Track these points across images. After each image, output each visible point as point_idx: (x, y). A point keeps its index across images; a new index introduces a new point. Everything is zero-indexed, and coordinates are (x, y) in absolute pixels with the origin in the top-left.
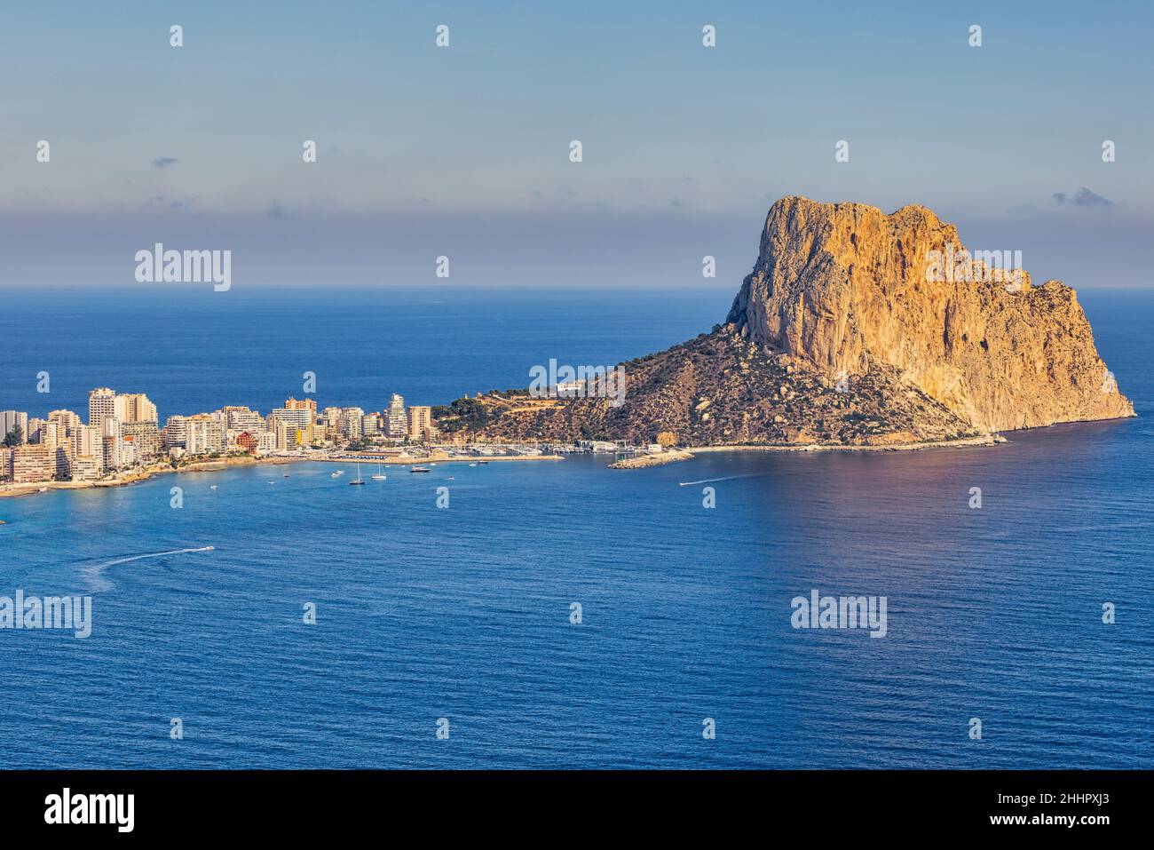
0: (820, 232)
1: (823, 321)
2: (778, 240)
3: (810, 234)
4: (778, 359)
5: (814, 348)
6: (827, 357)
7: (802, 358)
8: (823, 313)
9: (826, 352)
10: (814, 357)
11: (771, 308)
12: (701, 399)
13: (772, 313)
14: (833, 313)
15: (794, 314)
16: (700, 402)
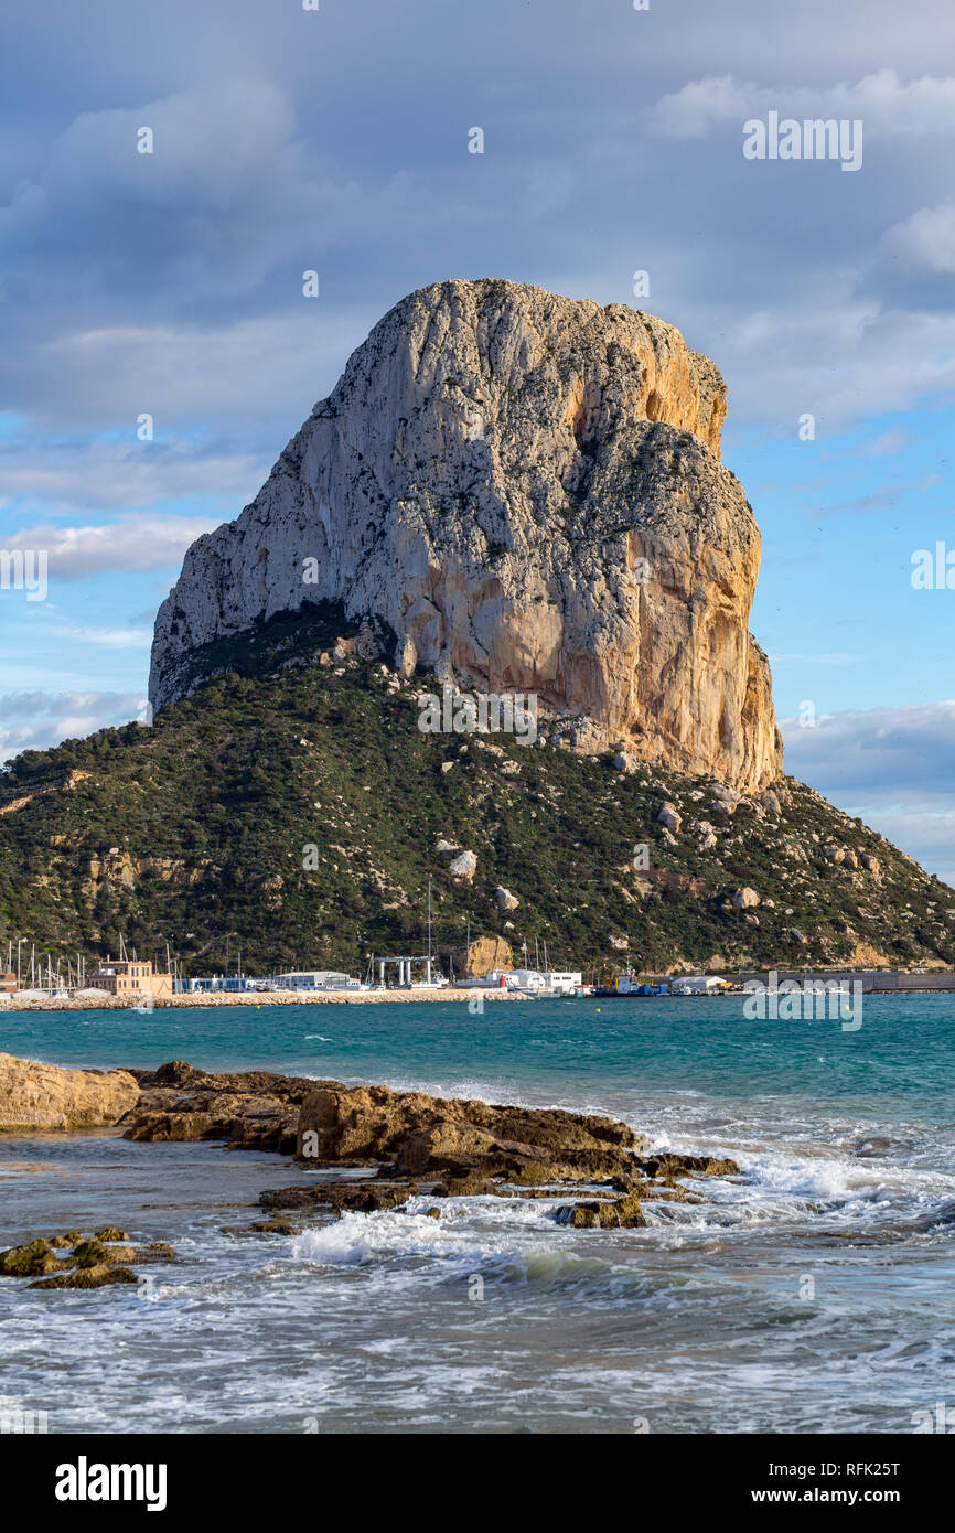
0: (604, 371)
1: (707, 616)
2: (469, 392)
3: (574, 377)
4: (569, 735)
5: (679, 699)
6: (715, 728)
7: (637, 729)
8: (711, 591)
9: (713, 712)
10: (677, 730)
11: (519, 580)
12: (444, 845)
13: (528, 597)
14: (736, 592)
15: (616, 595)
16: (454, 855)
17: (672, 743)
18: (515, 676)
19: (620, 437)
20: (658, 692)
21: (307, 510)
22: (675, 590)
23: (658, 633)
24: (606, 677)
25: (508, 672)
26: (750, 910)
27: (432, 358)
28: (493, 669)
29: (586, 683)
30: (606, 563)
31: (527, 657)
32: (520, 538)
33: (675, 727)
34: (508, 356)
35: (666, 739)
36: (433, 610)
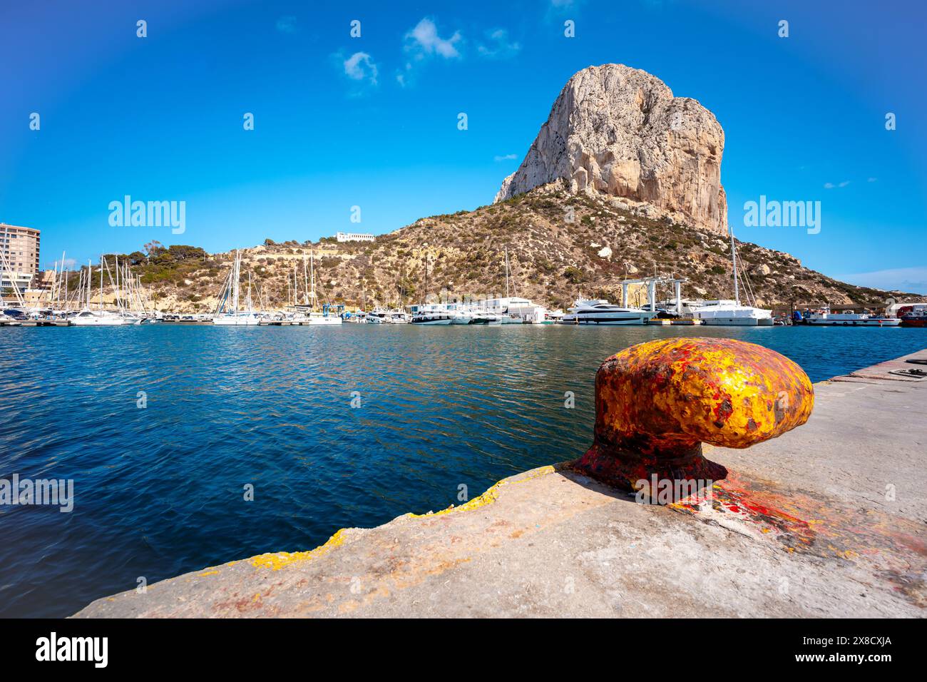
2: (597, 96)
4: (644, 211)
5: (692, 197)
6: (707, 209)
7: (673, 210)
9: (706, 202)
11: (620, 152)
12: (593, 245)
13: (624, 158)
14: (717, 152)
15: (664, 154)
16: (599, 249)
17: (688, 216)
18: (619, 190)
19: (659, 104)
20: (682, 194)
21: (539, 159)
22: (690, 152)
23: (682, 169)
24: (660, 187)
25: (616, 189)
26: (768, 276)
27: (583, 89)
28: (610, 189)
29: (651, 191)
30: (659, 143)
31: (624, 181)
32: (619, 139)
33: (689, 209)
34: (612, 84)
35: (685, 214)
36: (584, 170)
